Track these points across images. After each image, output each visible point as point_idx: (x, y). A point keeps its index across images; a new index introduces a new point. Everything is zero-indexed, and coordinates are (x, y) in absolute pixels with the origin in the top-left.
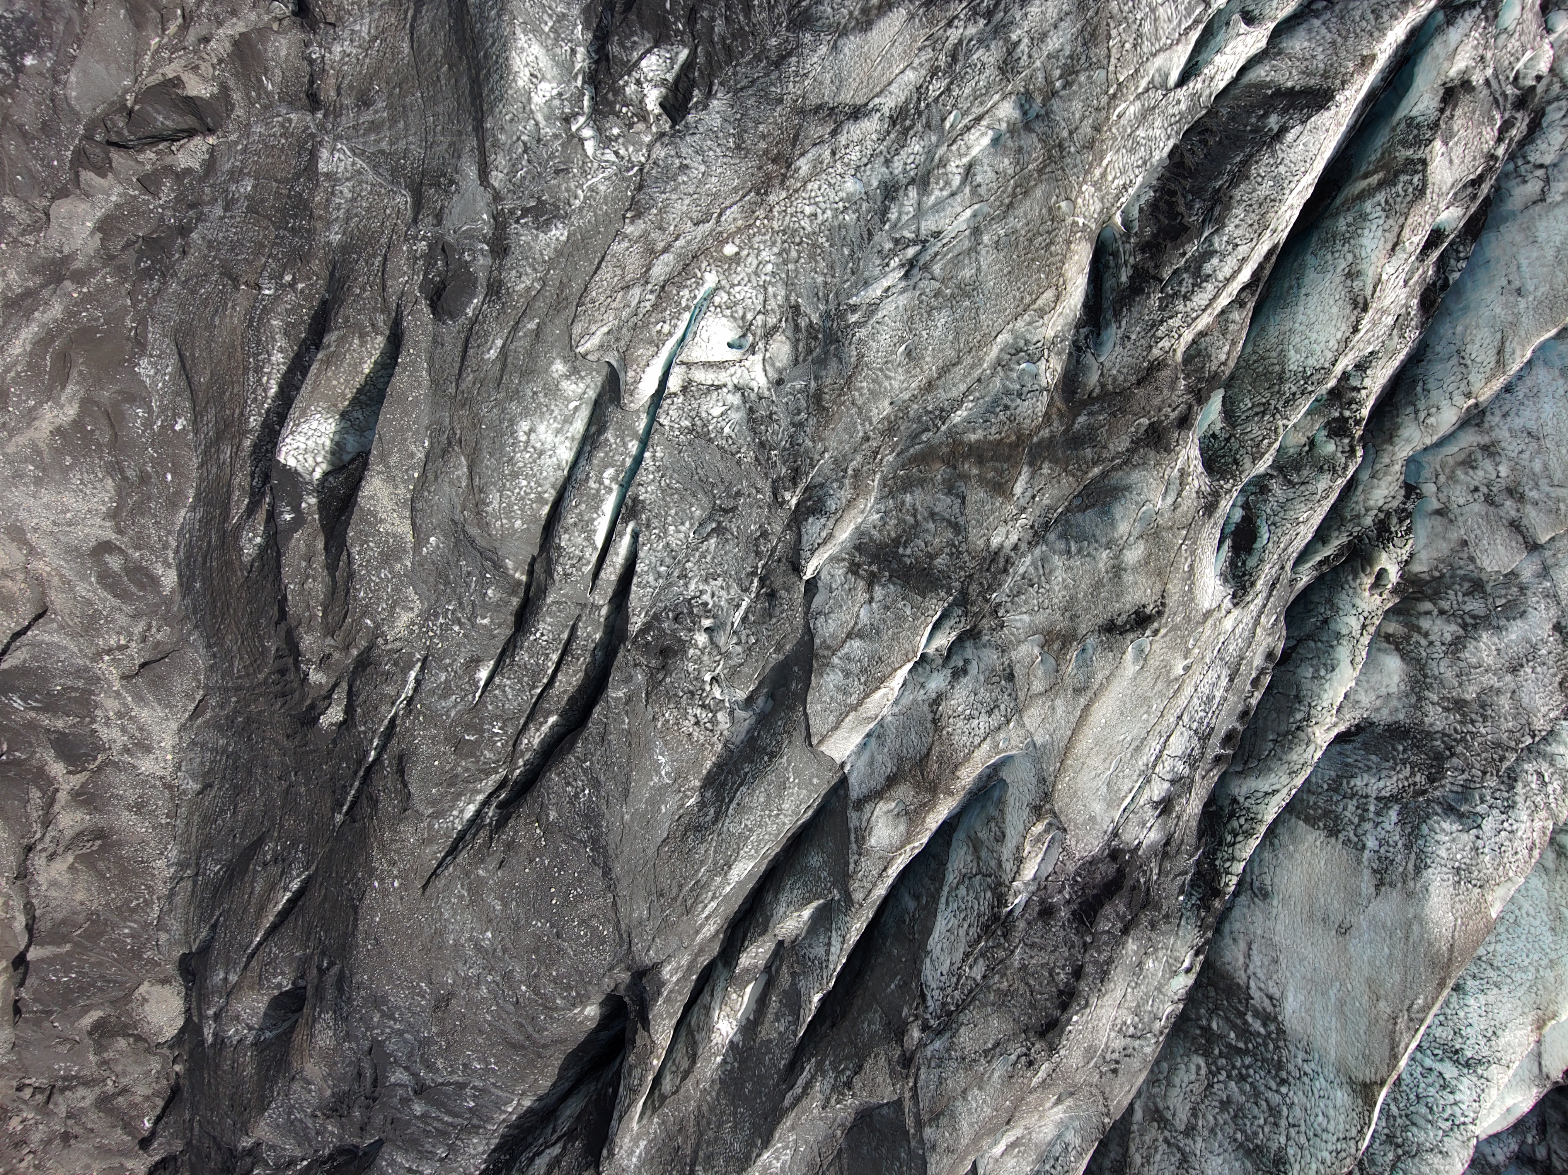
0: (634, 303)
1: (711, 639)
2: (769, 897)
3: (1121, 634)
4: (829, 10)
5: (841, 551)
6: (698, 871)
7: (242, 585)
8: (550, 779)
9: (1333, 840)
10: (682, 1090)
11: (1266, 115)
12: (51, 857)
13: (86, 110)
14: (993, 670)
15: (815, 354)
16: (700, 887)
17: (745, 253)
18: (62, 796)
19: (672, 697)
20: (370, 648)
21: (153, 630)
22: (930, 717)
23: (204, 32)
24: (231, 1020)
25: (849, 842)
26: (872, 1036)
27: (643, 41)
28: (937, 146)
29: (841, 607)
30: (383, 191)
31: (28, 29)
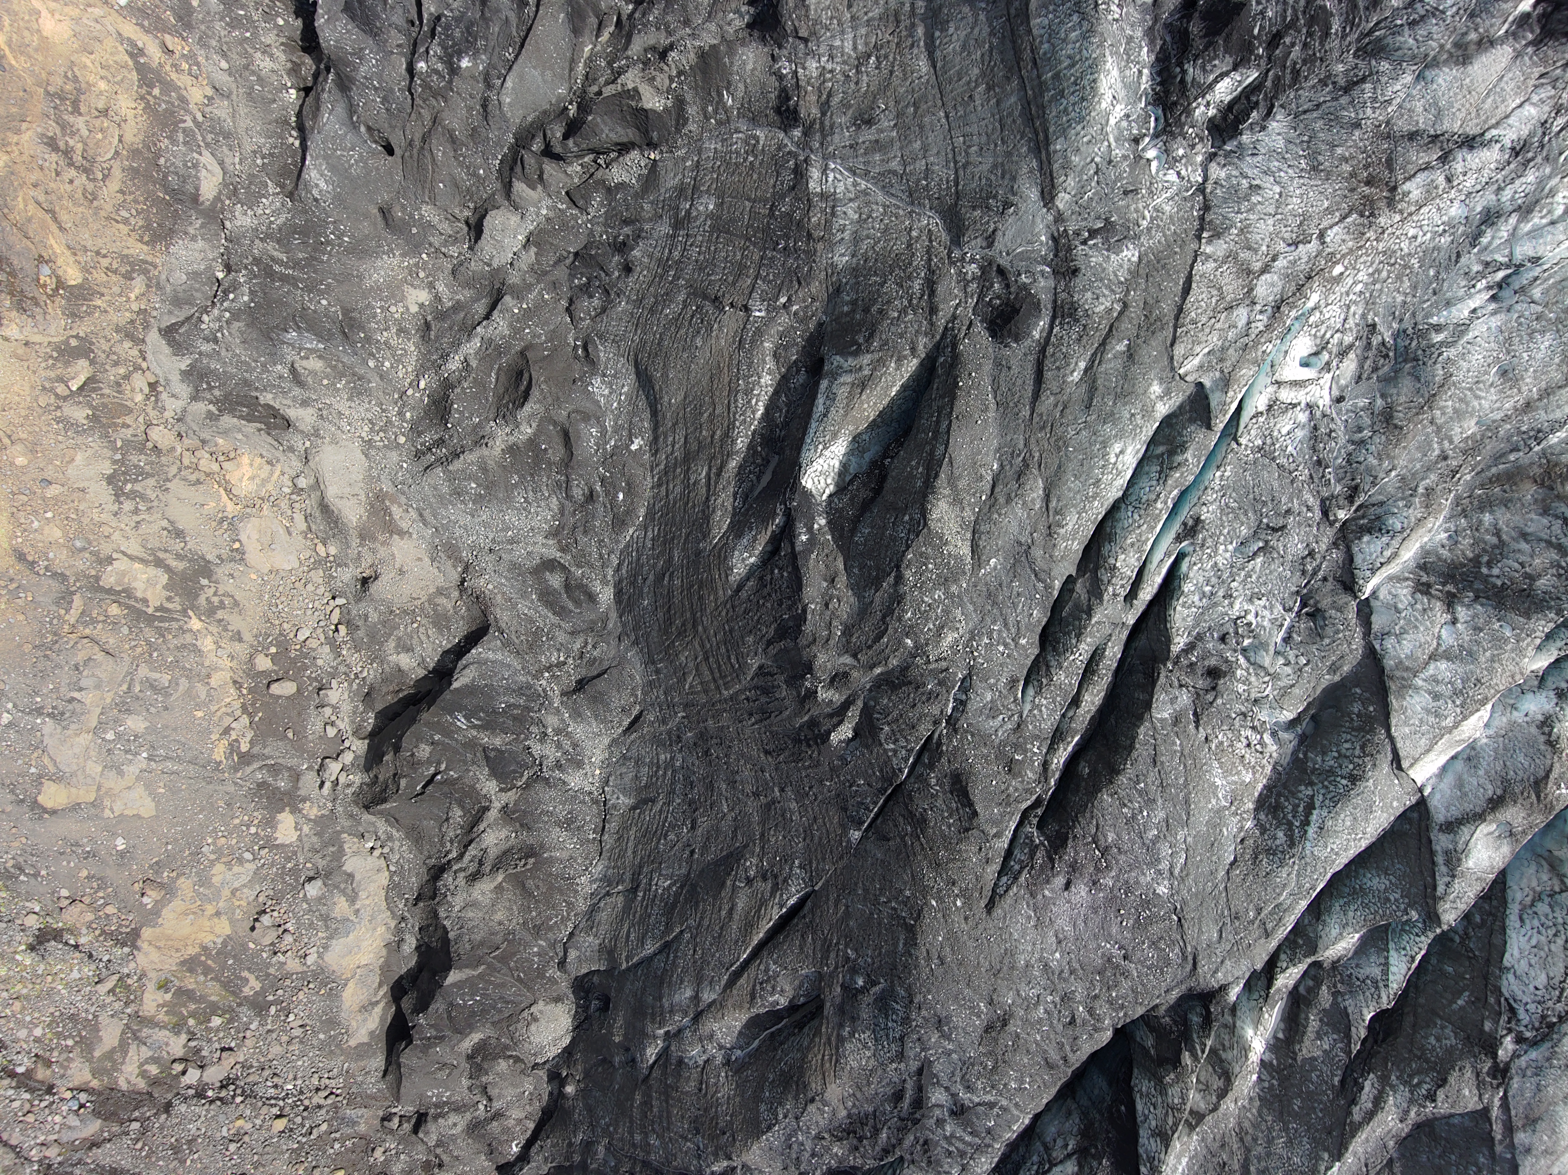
0: (1242, 324)
4: (1411, 41)
5: (1402, 571)
6: (1280, 894)
7: (725, 603)
8: (1102, 801)
10: (1221, 1108)
12: (474, 877)
13: (518, 116)
15: (1381, 373)
16: (1282, 910)
17: (1347, 273)
18: (492, 814)
19: (1226, 719)
20: (904, 669)
21: (589, 647)
22: (1542, 739)
23: (652, 42)
24: (701, 1040)
25: (1434, 863)
26: (1450, 1051)
27: (1222, 64)
28: (1550, 177)
29: (1416, 627)
30: (901, 212)
31: (467, 29)
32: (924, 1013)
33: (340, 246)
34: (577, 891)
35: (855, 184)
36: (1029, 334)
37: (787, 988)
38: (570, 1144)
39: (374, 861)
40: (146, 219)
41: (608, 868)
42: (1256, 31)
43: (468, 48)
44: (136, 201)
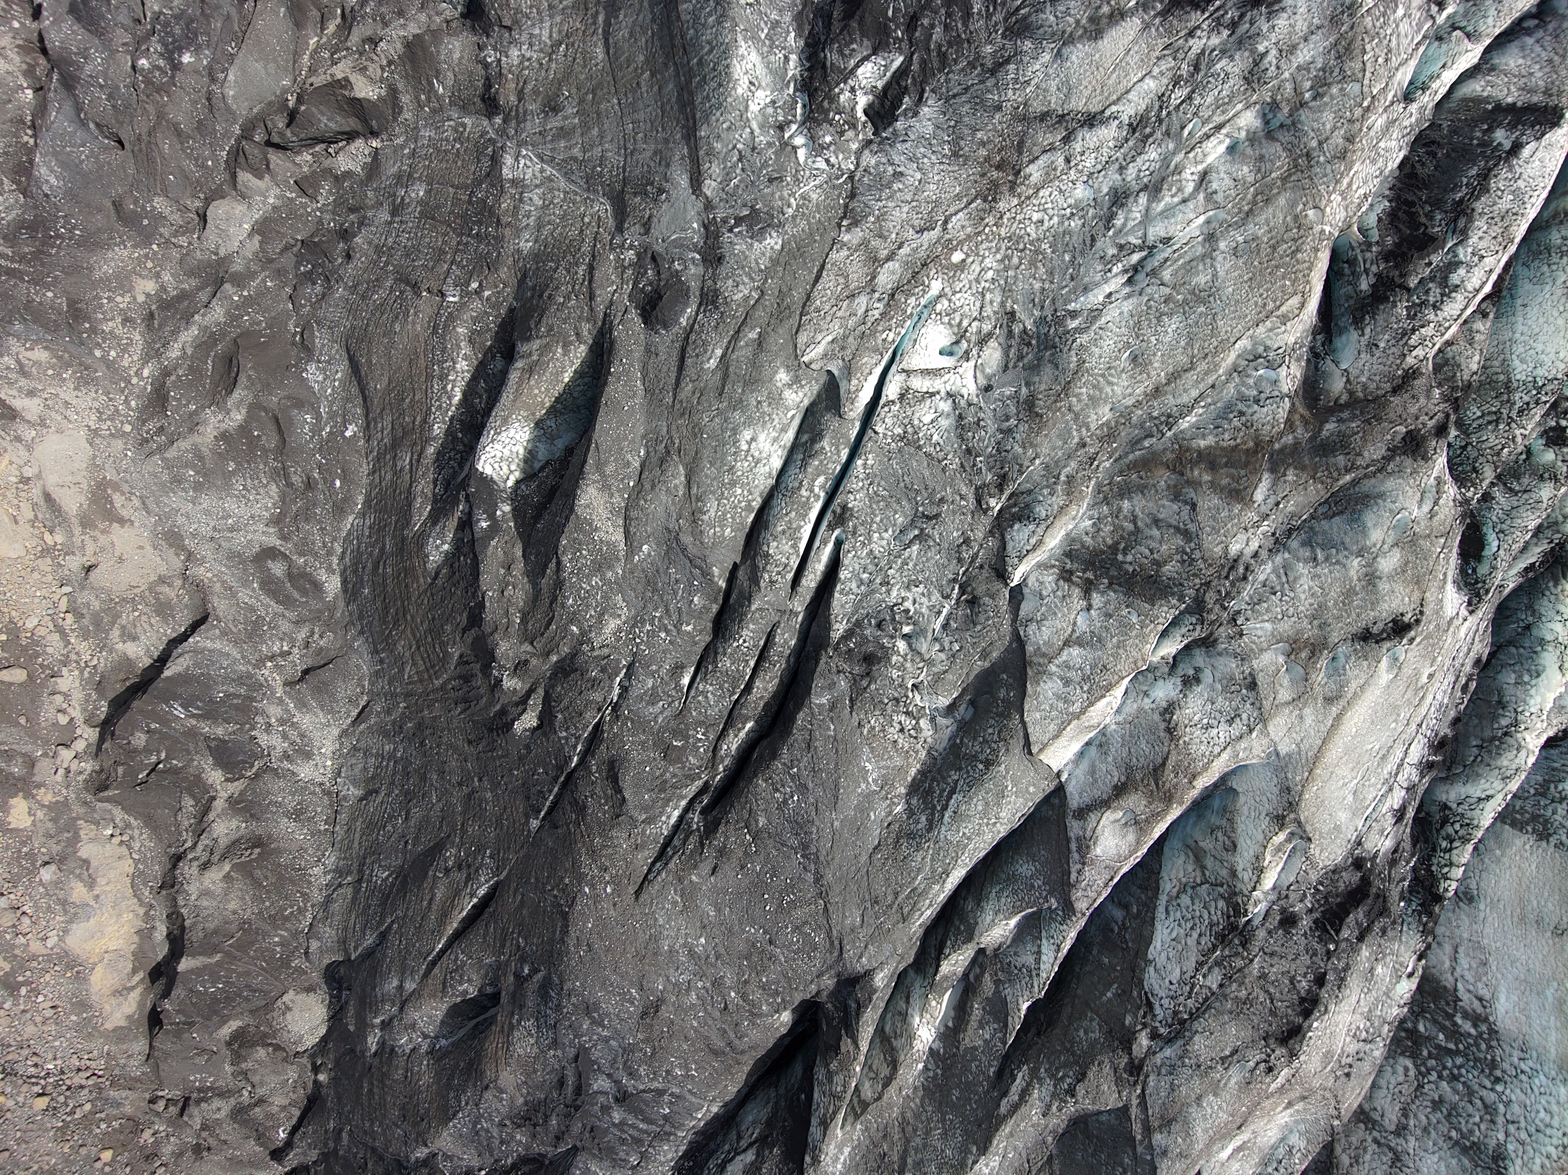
0: (861, 312)
1: (910, 645)
2: (970, 905)
3: (1377, 642)
4: (1052, 18)
5: (1050, 558)
6: (915, 879)
7: (426, 591)
8: (757, 785)
9: (1544, 844)
10: (885, 1097)
11: (1491, 130)
12: (205, 866)
13: (243, 109)
14: (1232, 679)
15: (1026, 361)
16: (917, 895)
17: (971, 259)
18: (219, 804)
19: (878, 704)
20: (574, 655)
21: (316, 636)
22: (1163, 726)
23: (369, 33)
24: (407, 1029)
25: (1069, 851)
26: (1093, 1044)
27: (861, 48)
28: (1174, 154)
29: (1055, 614)
30: (578, 199)
31: (187, 26)
32: (573, 999)
33: (70, 239)
34: (310, 882)
35: (542, 171)
36: (677, 322)
37: (474, 977)
38: (326, 1131)
39: (113, 848)
41: (339, 859)
42: (890, 13)
43: (190, 44)
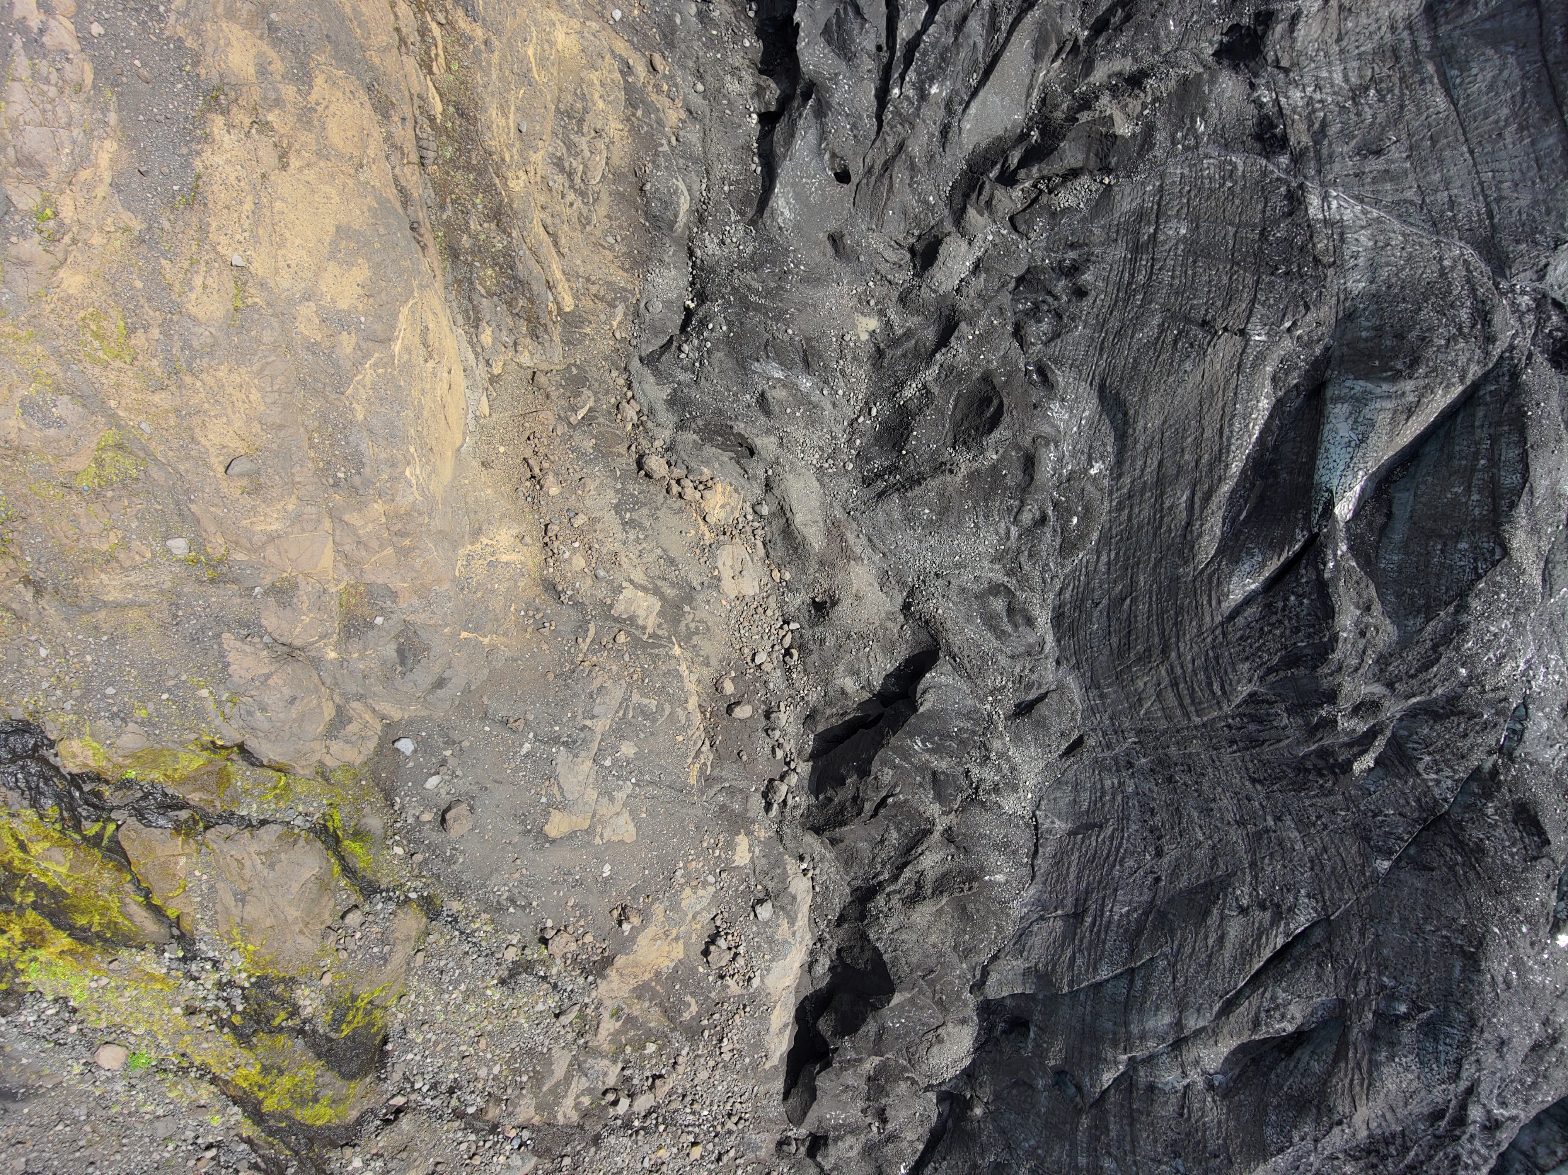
12: (912, 900)
13: (971, 144)
18: (934, 836)
20: (1453, 698)
23: (1118, 69)
24: (1182, 1065)
30: (1426, 242)
31: (941, 55)
32: (1486, 1035)
33: (798, 274)
34: (1008, 915)
35: (1365, 212)
37: (1298, 1015)
38: (975, 1168)
39: (806, 882)
40: (629, 245)
41: (1042, 892)
43: (939, 74)
44: (620, 227)
